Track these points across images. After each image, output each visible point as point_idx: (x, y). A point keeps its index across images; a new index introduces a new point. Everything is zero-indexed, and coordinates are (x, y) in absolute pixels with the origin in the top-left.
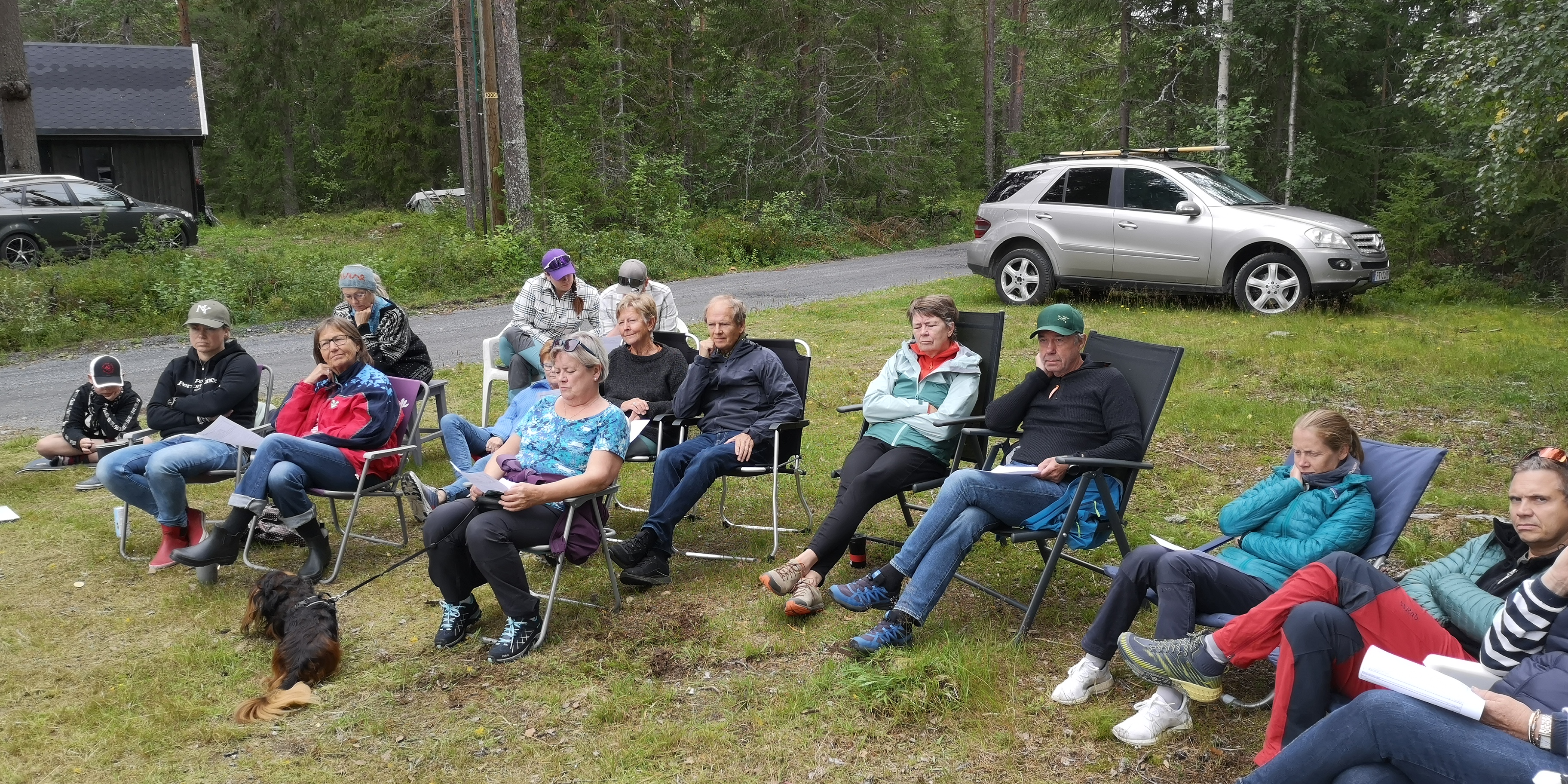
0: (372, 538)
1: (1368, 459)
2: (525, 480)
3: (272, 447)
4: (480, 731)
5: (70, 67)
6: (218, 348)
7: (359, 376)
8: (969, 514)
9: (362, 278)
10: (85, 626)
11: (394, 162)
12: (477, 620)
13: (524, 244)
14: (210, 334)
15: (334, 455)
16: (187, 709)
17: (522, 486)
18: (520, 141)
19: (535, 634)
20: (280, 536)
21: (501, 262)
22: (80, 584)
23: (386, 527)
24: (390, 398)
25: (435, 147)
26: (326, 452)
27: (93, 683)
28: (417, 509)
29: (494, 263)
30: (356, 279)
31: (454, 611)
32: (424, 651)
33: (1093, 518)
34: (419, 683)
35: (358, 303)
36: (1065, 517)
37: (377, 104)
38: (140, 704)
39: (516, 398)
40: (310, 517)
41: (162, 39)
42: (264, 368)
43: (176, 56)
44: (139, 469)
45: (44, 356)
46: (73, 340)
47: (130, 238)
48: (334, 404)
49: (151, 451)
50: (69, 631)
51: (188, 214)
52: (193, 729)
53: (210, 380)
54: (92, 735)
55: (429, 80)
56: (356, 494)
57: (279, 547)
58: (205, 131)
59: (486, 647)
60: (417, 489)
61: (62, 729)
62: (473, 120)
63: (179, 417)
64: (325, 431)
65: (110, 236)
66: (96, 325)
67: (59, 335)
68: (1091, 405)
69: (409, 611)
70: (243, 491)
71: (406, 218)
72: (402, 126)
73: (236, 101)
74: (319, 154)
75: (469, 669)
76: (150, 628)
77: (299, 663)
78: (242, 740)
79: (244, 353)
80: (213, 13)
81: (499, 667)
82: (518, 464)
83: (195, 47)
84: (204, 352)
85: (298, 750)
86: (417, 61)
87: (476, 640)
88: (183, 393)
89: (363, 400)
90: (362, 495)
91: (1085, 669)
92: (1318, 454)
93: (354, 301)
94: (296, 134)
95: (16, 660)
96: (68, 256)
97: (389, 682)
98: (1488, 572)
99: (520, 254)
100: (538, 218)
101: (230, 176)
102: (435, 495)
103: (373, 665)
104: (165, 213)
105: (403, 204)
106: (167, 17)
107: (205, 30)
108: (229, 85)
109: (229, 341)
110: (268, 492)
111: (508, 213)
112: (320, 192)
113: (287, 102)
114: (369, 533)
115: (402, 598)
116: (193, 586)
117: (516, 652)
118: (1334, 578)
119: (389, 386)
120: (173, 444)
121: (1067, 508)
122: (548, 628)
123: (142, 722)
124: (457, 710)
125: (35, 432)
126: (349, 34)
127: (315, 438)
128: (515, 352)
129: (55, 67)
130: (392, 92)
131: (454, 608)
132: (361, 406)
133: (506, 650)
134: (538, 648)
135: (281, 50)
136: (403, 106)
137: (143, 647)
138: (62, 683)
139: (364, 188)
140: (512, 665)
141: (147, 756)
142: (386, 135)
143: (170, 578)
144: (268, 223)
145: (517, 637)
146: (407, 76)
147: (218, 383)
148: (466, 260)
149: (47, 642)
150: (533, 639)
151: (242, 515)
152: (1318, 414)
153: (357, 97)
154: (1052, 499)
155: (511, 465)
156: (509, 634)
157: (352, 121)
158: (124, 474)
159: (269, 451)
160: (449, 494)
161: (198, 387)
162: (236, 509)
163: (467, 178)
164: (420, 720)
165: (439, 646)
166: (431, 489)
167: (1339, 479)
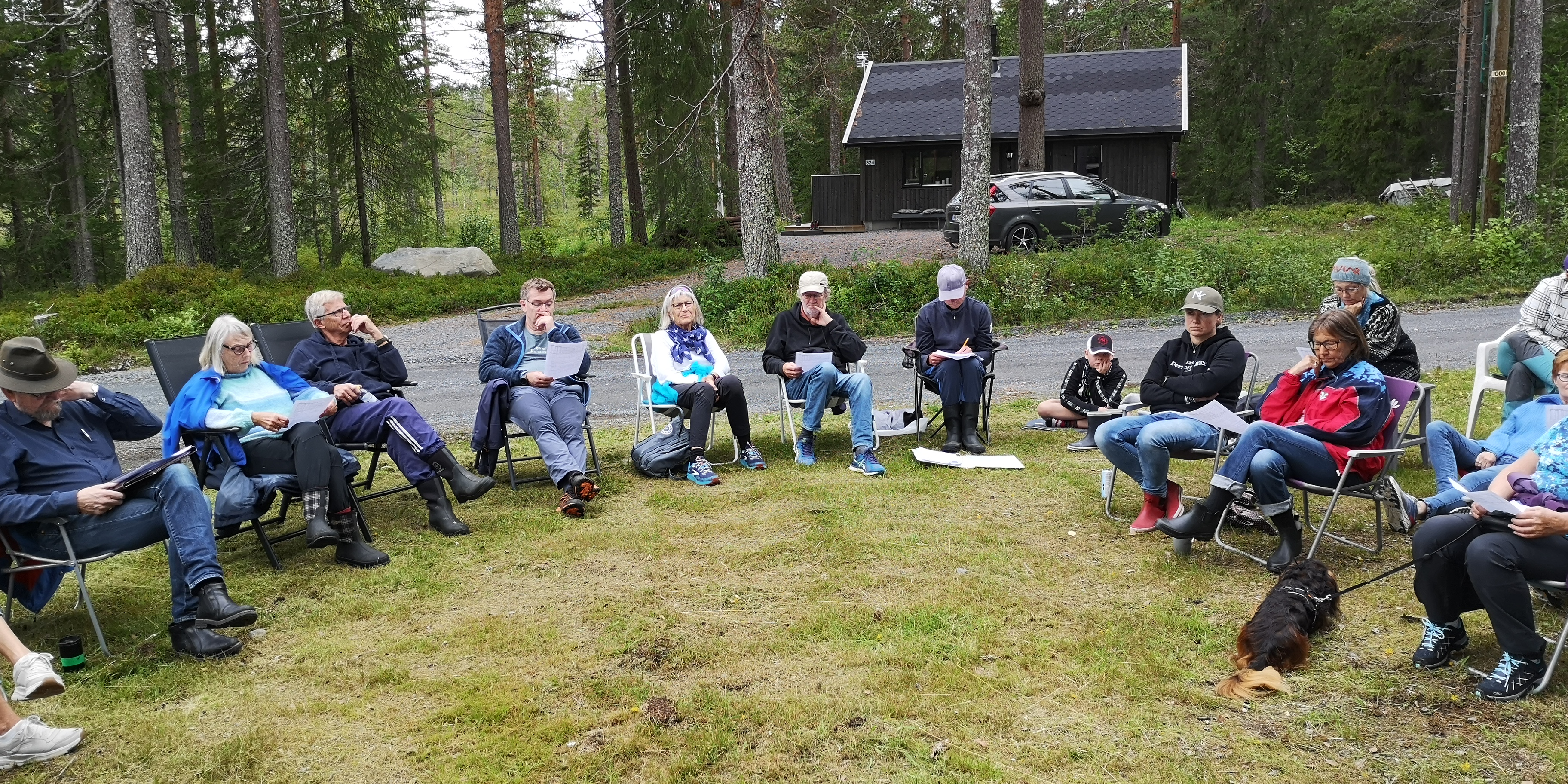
0: (1343, 539)
2: (1543, 505)
3: (1257, 433)
4: (1466, 766)
5: (1075, 74)
6: (1210, 333)
7: (1351, 370)
9: (1356, 271)
10: (1078, 571)
11: (1371, 151)
12: (1463, 647)
13: (1521, 240)
14: (1203, 319)
15: (1316, 448)
16: (1165, 666)
17: (1539, 510)
18: (1531, 123)
19: (1535, 678)
20: (1251, 521)
21: (1491, 259)
22: (1073, 533)
23: (1357, 530)
24: (1382, 395)
25: (1418, 133)
26: (1309, 445)
27: (1085, 623)
28: (1391, 517)
29: (1482, 261)
30: (1350, 272)
31: (1438, 632)
32: (1400, 666)
34: (1395, 698)
35: (1348, 296)
37: (1359, 92)
38: (1123, 651)
39: (1515, 412)
40: (1287, 507)
41: (1154, 42)
42: (1250, 355)
43: (1167, 57)
44: (1130, 438)
45: (1038, 330)
46: (1062, 318)
47: (1117, 228)
48: (1323, 396)
49: (1142, 424)
50: (1065, 572)
51: (1164, 206)
52: (1171, 686)
53: (1201, 363)
54: (1086, 669)
55: (1420, 62)
56: (1336, 491)
57: (1248, 532)
58: (1185, 127)
59: (1473, 679)
60: (1395, 495)
61: (1060, 656)
62: (1471, 104)
63: (1169, 395)
64: (1311, 423)
65: (1100, 226)
66: (1081, 306)
67: (1051, 313)
69: (1383, 621)
70: (1225, 473)
71: (1379, 211)
72: (1384, 114)
73: (1216, 96)
74: (1290, 147)
75: (1454, 698)
76: (1131, 584)
77: (1267, 649)
78: (1214, 709)
79: (1233, 338)
80: (1203, 12)
81: (1489, 704)
82: (1533, 485)
83: (1184, 46)
84: (1197, 336)
85: (1267, 733)
86: (1410, 43)
87: (1462, 669)
88: (1174, 373)
89: (1354, 395)
90: (1341, 492)
93: (1344, 295)
94: (1269, 127)
95: (1024, 588)
96: (1063, 244)
97: (1362, 689)
99: (1515, 251)
100: (1543, 210)
101: (1201, 169)
102: (1414, 505)
103: (1345, 668)
104: (1143, 204)
105: (1376, 196)
106: (1160, 20)
107: (1193, 31)
108: (1210, 81)
109: (1220, 327)
110: (1249, 476)
111: (1504, 205)
112: (1286, 183)
113: (1264, 95)
114: (1340, 533)
115: (1375, 607)
116: (1168, 554)
117: (1511, 693)
119: (1383, 383)
120: (1161, 419)
122: (1553, 675)
123: (1126, 668)
124: (1438, 738)
125: (1032, 396)
126: (1338, 20)
127: (1299, 429)
128: (1517, 359)
129: (1064, 75)
130: (1377, 77)
131: (1438, 629)
132: (1351, 400)
133: (1499, 687)
134: (1538, 694)
135: (1265, 43)
136: (1387, 93)
137: (1125, 601)
138: (1060, 616)
139: (1333, 179)
140: (1505, 706)
141: (1131, 700)
142: (1365, 123)
143: (1147, 543)
144: (1235, 215)
145: (1513, 676)
146: (1396, 60)
147: (1207, 366)
148: (1449, 256)
149: (1048, 579)
150: (1533, 683)
151: (1222, 497)
153: (1337, 85)
155: (1526, 485)
156: (1504, 671)
157: (1329, 109)
158: (1118, 441)
159: (1253, 438)
160: (1430, 506)
161: (1188, 369)
162: (1217, 489)
163: (1456, 167)
164: (1396, 737)
165: (1418, 665)
166: (1410, 498)
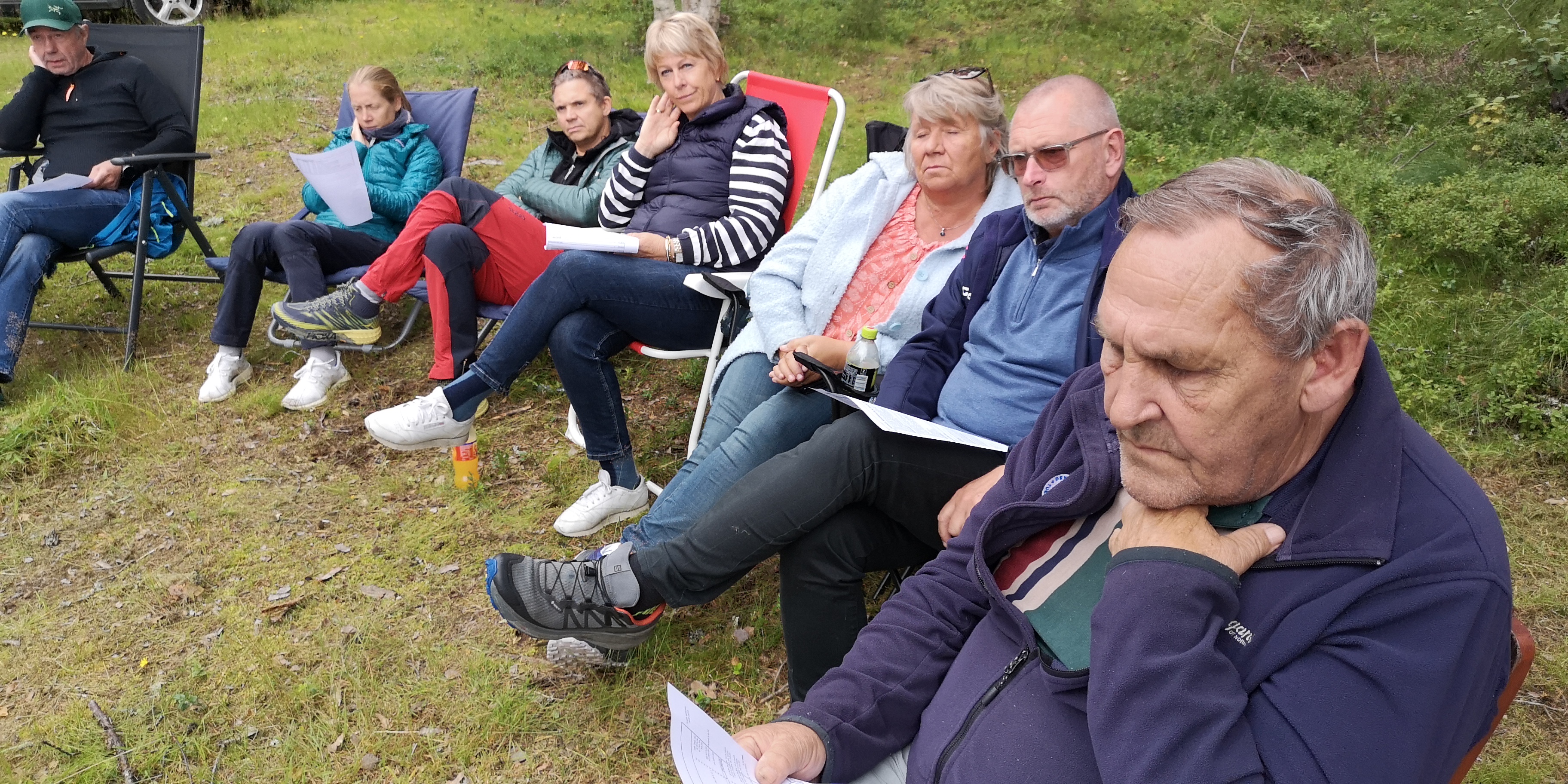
1: (415, 108)
8: (27, 243)
33: (166, 220)
36: (139, 223)
68: (122, 100)
91: (224, 363)
92: (378, 107)
98: (554, 173)
118: (454, 200)
121: (138, 213)
152: (367, 70)
154: (116, 209)
167: (400, 129)
